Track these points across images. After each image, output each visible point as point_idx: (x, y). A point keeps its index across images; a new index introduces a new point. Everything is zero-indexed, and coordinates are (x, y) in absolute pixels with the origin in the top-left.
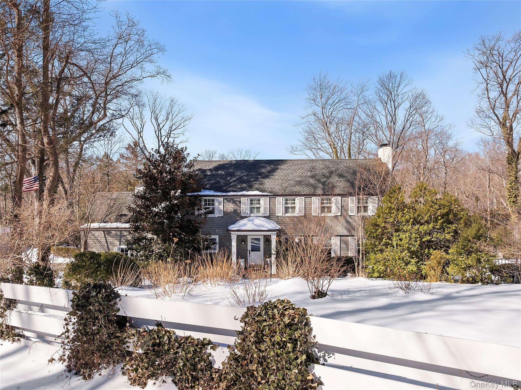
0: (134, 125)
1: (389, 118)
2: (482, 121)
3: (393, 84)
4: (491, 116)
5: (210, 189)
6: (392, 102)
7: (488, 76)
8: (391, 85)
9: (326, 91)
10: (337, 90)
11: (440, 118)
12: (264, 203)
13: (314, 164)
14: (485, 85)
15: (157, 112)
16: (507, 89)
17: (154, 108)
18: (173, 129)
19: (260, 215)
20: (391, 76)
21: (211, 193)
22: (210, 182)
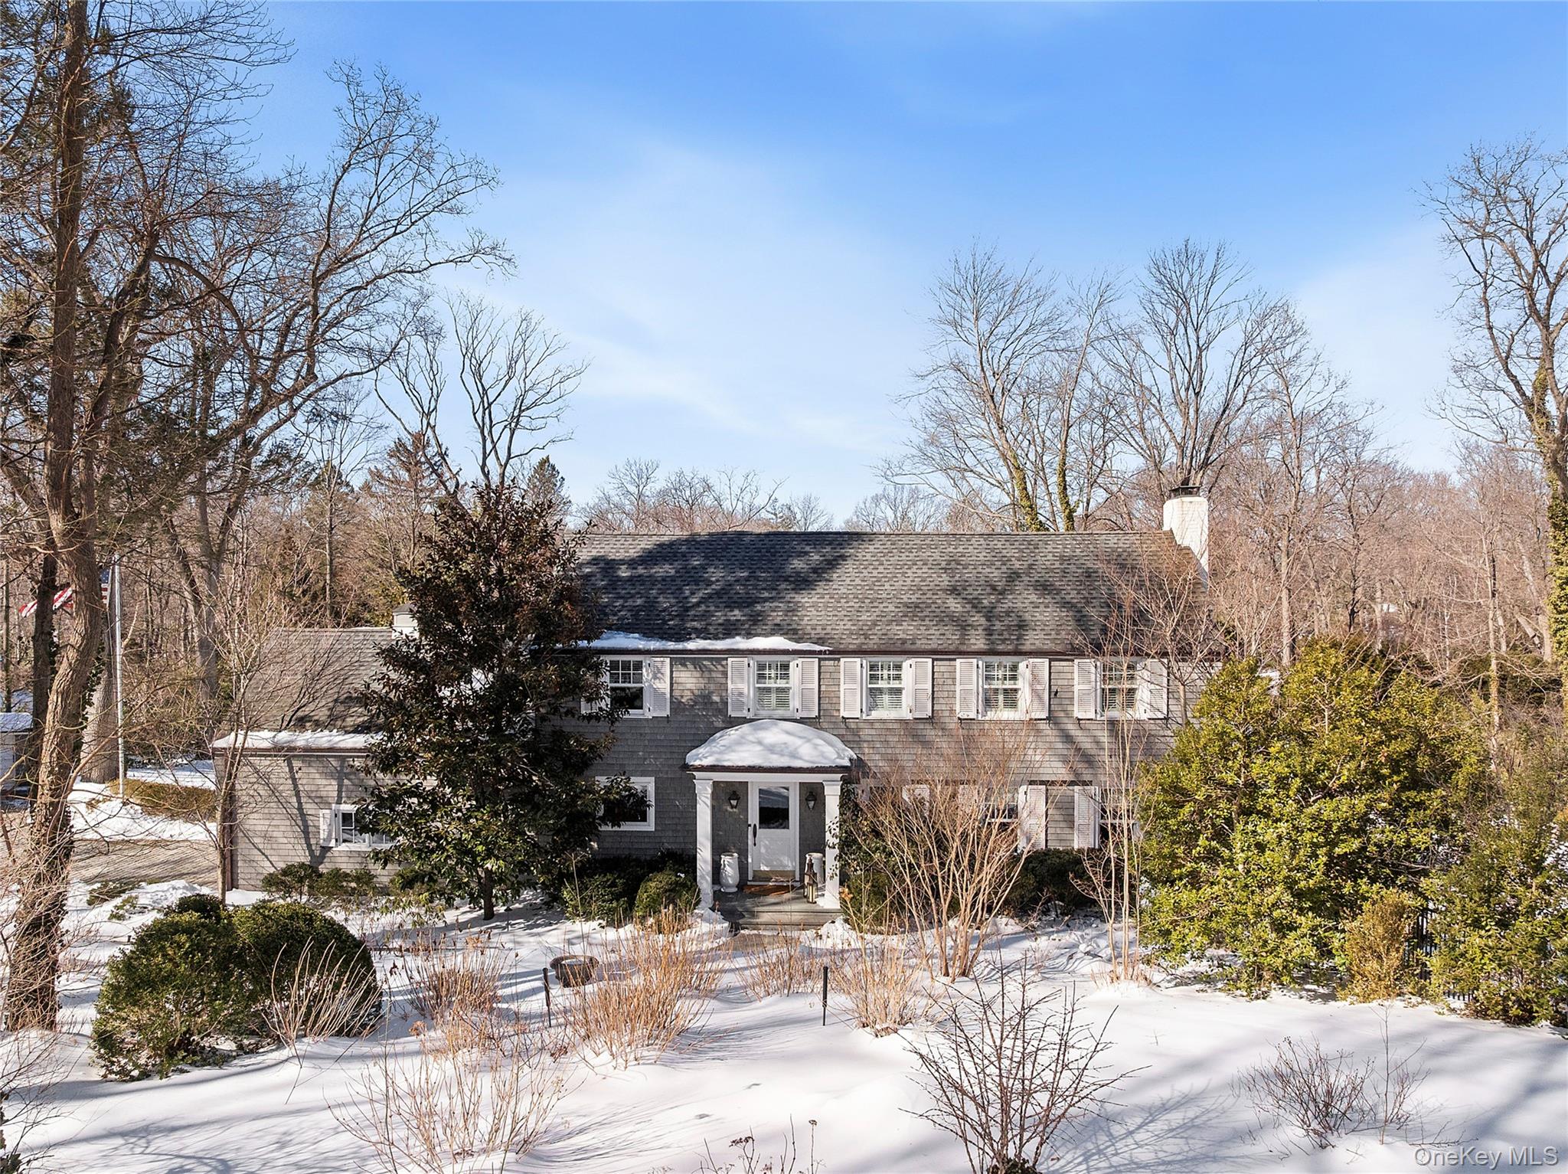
0: (411, 390)
1: (1182, 377)
2: (1473, 397)
3: (1192, 276)
4: (1500, 384)
5: (627, 628)
6: (1190, 330)
7: (1488, 263)
8: (1186, 278)
9: (993, 296)
10: (1025, 296)
11: (1339, 383)
12: (802, 676)
13: (960, 549)
14: (1479, 290)
15: (481, 351)
16: (1549, 304)
17: (470, 341)
18: (527, 402)
19: (788, 714)
20: (1186, 255)
21: (634, 641)
22: (630, 603)
